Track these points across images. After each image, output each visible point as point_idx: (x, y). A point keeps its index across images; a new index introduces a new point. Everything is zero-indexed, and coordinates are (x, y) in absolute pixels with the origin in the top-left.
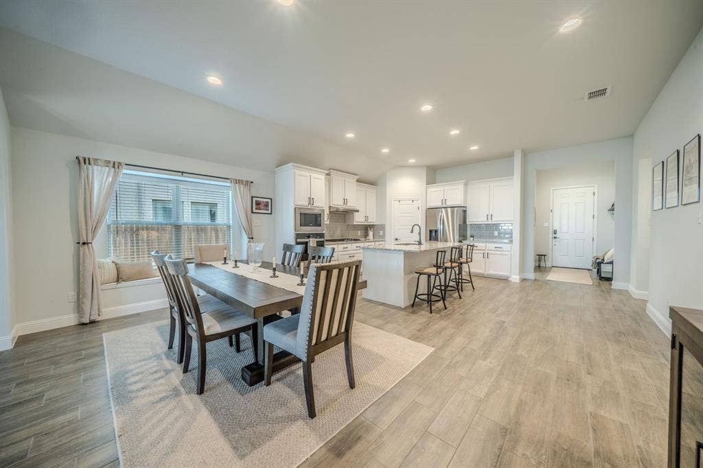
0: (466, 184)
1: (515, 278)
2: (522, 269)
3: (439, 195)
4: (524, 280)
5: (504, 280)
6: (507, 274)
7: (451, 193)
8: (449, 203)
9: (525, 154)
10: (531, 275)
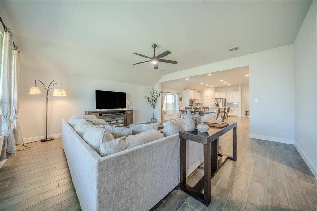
0: (226, 92)
1: (240, 116)
2: (242, 114)
3: (218, 95)
4: (242, 117)
5: (237, 117)
6: (238, 115)
7: (222, 95)
8: (221, 97)
9: (241, 85)
10: (244, 116)
